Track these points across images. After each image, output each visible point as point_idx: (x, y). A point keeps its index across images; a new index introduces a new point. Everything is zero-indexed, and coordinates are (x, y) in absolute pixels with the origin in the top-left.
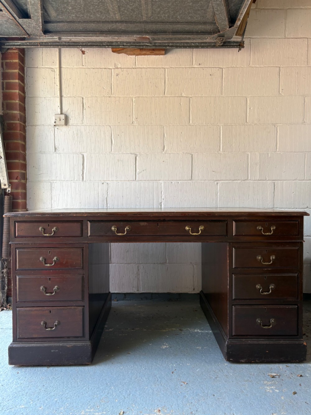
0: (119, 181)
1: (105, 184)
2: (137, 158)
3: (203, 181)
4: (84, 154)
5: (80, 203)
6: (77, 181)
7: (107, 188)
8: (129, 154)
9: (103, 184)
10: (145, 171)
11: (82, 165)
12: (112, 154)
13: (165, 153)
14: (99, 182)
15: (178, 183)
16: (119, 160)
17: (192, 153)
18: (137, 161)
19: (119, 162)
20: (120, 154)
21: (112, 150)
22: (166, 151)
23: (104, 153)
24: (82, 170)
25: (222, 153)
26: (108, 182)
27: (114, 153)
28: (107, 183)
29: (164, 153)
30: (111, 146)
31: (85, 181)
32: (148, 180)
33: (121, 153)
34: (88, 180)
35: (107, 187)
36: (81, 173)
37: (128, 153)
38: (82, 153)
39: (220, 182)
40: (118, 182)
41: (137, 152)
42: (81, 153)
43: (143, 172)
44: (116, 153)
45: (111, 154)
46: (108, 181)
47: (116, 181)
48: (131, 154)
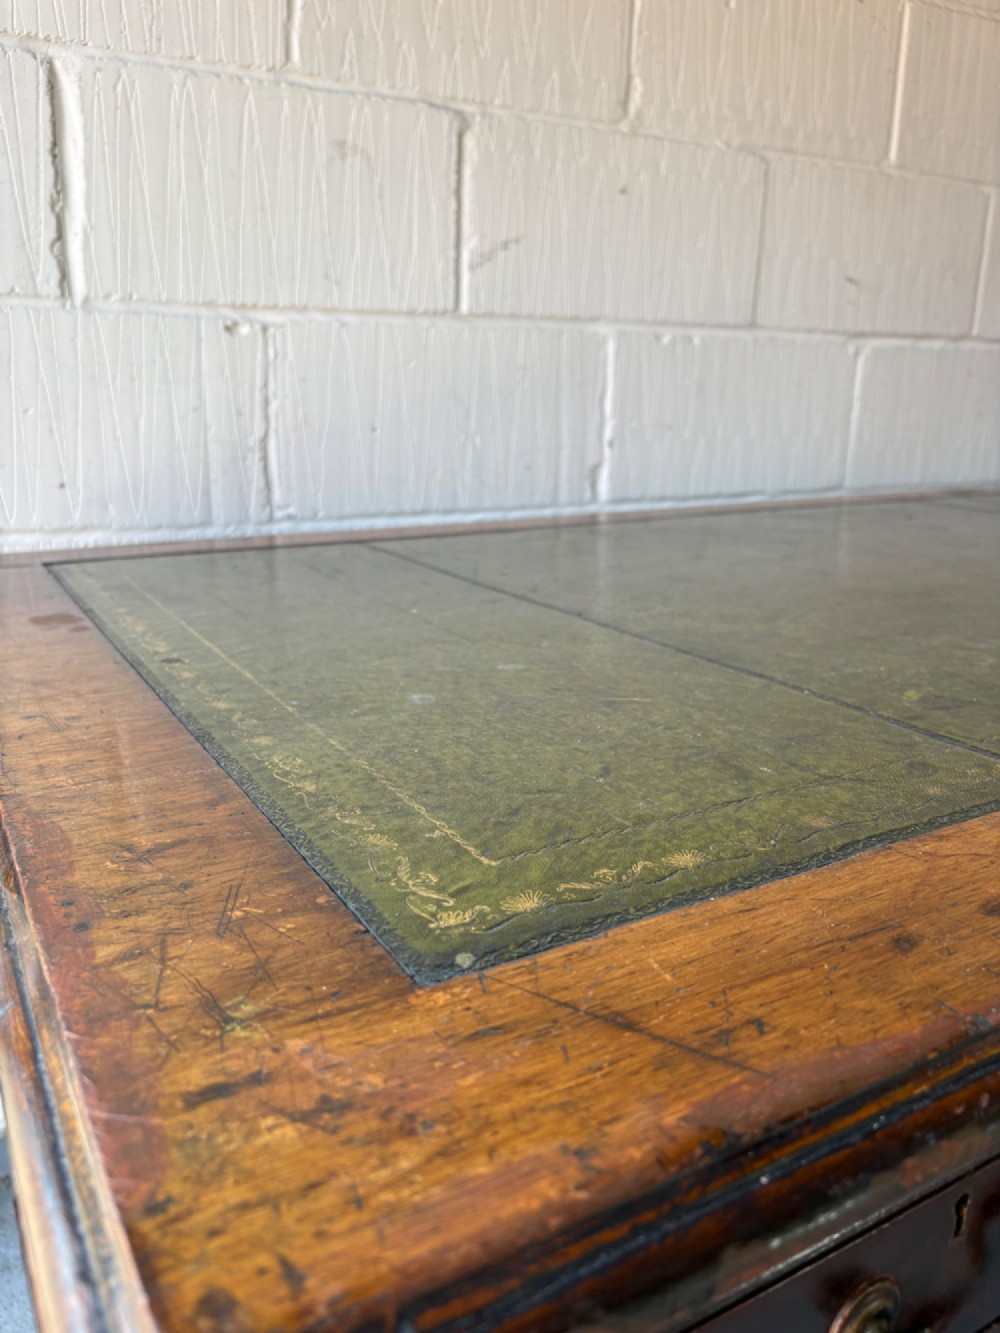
0: (347, 311)
1: (244, 330)
2: (469, 142)
3: (800, 337)
4: (53, 51)
5: (62, 486)
6: (14, 301)
7: (266, 366)
8: (413, 102)
9: (228, 329)
10: (513, 246)
11: (45, 159)
12: (292, 84)
13: (634, 132)
14: (203, 311)
15: (690, 339)
16: (341, 145)
17: (769, 155)
18: (467, 171)
19: (343, 157)
20: (353, 94)
21: (296, 54)
22: (639, 115)
23: (233, 69)
24: (53, 206)
25: (895, 173)
26: (270, 317)
27: (308, 81)
28: (265, 329)
29: (624, 127)
30: (282, 13)
31: (86, 300)
32: (531, 317)
33: (355, 86)
34: (107, 297)
35: (259, 356)
36: (47, 233)
37: (412, 94)
38: (42, 48)
39: (871, 344)
40: (343, 325)
41: (465, 100)
42: (32, 45)
43: (501, 254)
44: (320, 83)
45: (283, 85)
46: (267, 308)
47: (325, 310)
48: (432, 105)
